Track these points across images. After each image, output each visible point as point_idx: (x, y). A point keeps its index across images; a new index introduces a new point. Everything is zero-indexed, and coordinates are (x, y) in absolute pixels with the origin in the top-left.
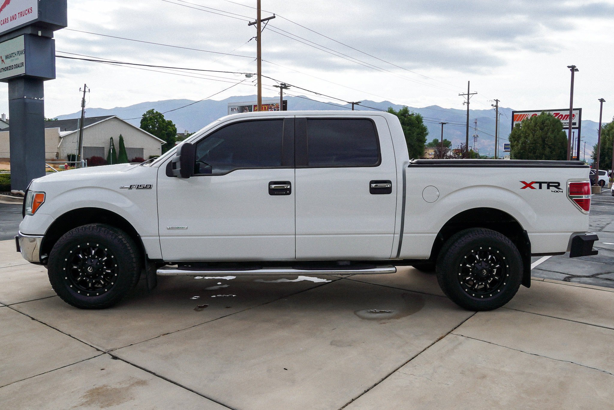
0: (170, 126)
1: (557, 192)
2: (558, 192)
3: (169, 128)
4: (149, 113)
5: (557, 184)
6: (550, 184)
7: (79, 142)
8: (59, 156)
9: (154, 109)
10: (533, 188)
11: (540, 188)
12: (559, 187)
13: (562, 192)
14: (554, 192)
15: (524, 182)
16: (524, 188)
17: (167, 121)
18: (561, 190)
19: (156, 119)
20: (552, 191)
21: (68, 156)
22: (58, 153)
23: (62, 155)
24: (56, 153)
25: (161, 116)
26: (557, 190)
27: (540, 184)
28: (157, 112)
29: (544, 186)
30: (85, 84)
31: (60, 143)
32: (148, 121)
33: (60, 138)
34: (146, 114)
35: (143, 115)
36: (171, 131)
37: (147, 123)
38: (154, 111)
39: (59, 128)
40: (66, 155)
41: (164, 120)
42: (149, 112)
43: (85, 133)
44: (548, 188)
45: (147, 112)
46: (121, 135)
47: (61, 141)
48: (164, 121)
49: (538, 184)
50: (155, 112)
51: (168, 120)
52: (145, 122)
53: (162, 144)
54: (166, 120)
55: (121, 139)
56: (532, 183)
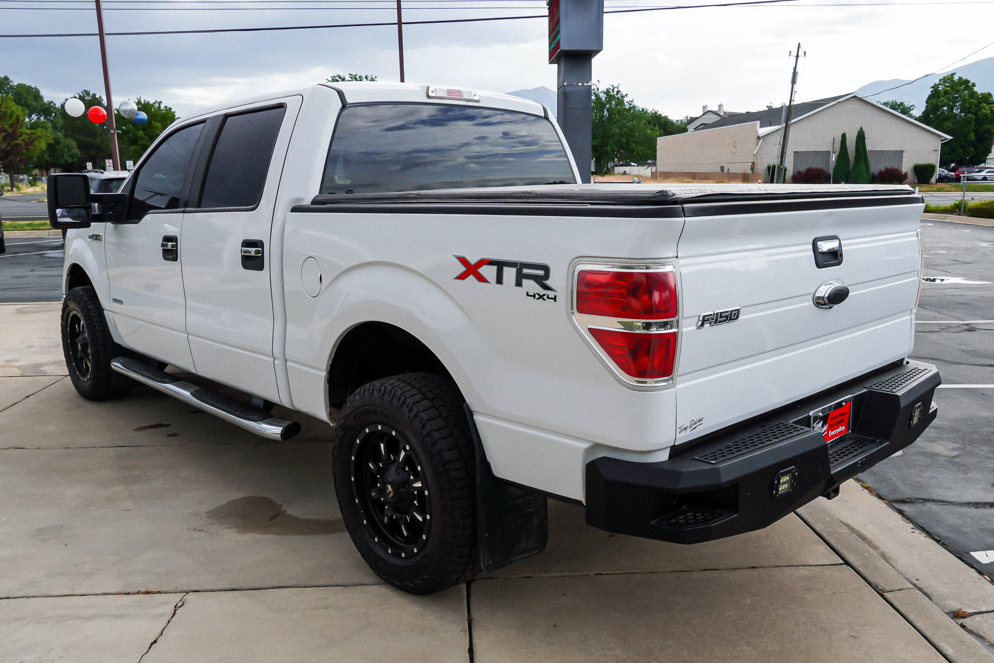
0: (985, 105)
1: (541, 297)
2: (545, 297)
3: (981, 108)
4: (945, 82)
5: (541, 273)
6: (525, 271)
7: (782, 143)
8: (755, 169)
9: (955, 74)
10: (481, 279)
11: (499, 280)
12: (548, 282)
13: (555, 299)
14: (534, 296)
15: (463, 261)
16: (462, 277)
17: (982, 94)
18: (551, 294)
19: (957, 92)
20: (527, 293)
21: (769, 168)
22: (754, 163)
23: (759, 167)
24: (751, 164)
25: (968, 86)
26: (542, 291)
27: (500, 265)
28: (960, 78)
29: (510, 274)
30: (799, 44)
31: (758, 147)
32: (939, 97)
33: (759, 138)
34: (939, 84)
35: (932, 87)
36: (986, 113)
37: (937, 101)
38: (955, 76)
39: (758, 123)
40: (765, 166)
41: (975, 93)
42: (944, 80)
43: (792, 132)
44: (519, 284)
45: (940, 80)
46: (861, 128)
47: (759, 144)
48: (973, 94)
49: (495, 268)
50: (956, 78)
51: (983, 92)
52: (934, 101)
53: (942, 141)
54: (979, 92)
55: (861, 137)
56: (483, 262)
